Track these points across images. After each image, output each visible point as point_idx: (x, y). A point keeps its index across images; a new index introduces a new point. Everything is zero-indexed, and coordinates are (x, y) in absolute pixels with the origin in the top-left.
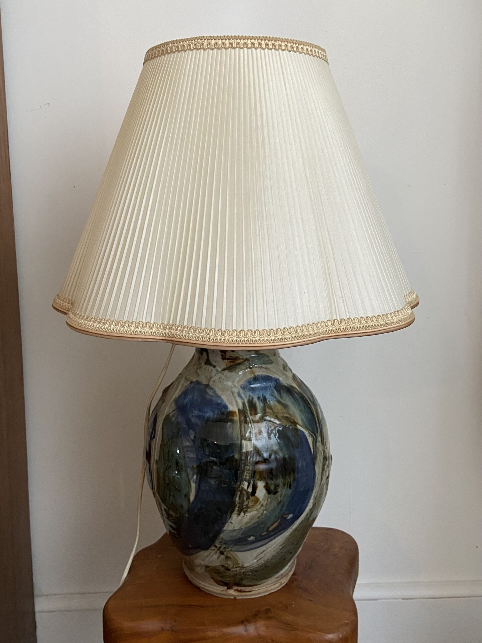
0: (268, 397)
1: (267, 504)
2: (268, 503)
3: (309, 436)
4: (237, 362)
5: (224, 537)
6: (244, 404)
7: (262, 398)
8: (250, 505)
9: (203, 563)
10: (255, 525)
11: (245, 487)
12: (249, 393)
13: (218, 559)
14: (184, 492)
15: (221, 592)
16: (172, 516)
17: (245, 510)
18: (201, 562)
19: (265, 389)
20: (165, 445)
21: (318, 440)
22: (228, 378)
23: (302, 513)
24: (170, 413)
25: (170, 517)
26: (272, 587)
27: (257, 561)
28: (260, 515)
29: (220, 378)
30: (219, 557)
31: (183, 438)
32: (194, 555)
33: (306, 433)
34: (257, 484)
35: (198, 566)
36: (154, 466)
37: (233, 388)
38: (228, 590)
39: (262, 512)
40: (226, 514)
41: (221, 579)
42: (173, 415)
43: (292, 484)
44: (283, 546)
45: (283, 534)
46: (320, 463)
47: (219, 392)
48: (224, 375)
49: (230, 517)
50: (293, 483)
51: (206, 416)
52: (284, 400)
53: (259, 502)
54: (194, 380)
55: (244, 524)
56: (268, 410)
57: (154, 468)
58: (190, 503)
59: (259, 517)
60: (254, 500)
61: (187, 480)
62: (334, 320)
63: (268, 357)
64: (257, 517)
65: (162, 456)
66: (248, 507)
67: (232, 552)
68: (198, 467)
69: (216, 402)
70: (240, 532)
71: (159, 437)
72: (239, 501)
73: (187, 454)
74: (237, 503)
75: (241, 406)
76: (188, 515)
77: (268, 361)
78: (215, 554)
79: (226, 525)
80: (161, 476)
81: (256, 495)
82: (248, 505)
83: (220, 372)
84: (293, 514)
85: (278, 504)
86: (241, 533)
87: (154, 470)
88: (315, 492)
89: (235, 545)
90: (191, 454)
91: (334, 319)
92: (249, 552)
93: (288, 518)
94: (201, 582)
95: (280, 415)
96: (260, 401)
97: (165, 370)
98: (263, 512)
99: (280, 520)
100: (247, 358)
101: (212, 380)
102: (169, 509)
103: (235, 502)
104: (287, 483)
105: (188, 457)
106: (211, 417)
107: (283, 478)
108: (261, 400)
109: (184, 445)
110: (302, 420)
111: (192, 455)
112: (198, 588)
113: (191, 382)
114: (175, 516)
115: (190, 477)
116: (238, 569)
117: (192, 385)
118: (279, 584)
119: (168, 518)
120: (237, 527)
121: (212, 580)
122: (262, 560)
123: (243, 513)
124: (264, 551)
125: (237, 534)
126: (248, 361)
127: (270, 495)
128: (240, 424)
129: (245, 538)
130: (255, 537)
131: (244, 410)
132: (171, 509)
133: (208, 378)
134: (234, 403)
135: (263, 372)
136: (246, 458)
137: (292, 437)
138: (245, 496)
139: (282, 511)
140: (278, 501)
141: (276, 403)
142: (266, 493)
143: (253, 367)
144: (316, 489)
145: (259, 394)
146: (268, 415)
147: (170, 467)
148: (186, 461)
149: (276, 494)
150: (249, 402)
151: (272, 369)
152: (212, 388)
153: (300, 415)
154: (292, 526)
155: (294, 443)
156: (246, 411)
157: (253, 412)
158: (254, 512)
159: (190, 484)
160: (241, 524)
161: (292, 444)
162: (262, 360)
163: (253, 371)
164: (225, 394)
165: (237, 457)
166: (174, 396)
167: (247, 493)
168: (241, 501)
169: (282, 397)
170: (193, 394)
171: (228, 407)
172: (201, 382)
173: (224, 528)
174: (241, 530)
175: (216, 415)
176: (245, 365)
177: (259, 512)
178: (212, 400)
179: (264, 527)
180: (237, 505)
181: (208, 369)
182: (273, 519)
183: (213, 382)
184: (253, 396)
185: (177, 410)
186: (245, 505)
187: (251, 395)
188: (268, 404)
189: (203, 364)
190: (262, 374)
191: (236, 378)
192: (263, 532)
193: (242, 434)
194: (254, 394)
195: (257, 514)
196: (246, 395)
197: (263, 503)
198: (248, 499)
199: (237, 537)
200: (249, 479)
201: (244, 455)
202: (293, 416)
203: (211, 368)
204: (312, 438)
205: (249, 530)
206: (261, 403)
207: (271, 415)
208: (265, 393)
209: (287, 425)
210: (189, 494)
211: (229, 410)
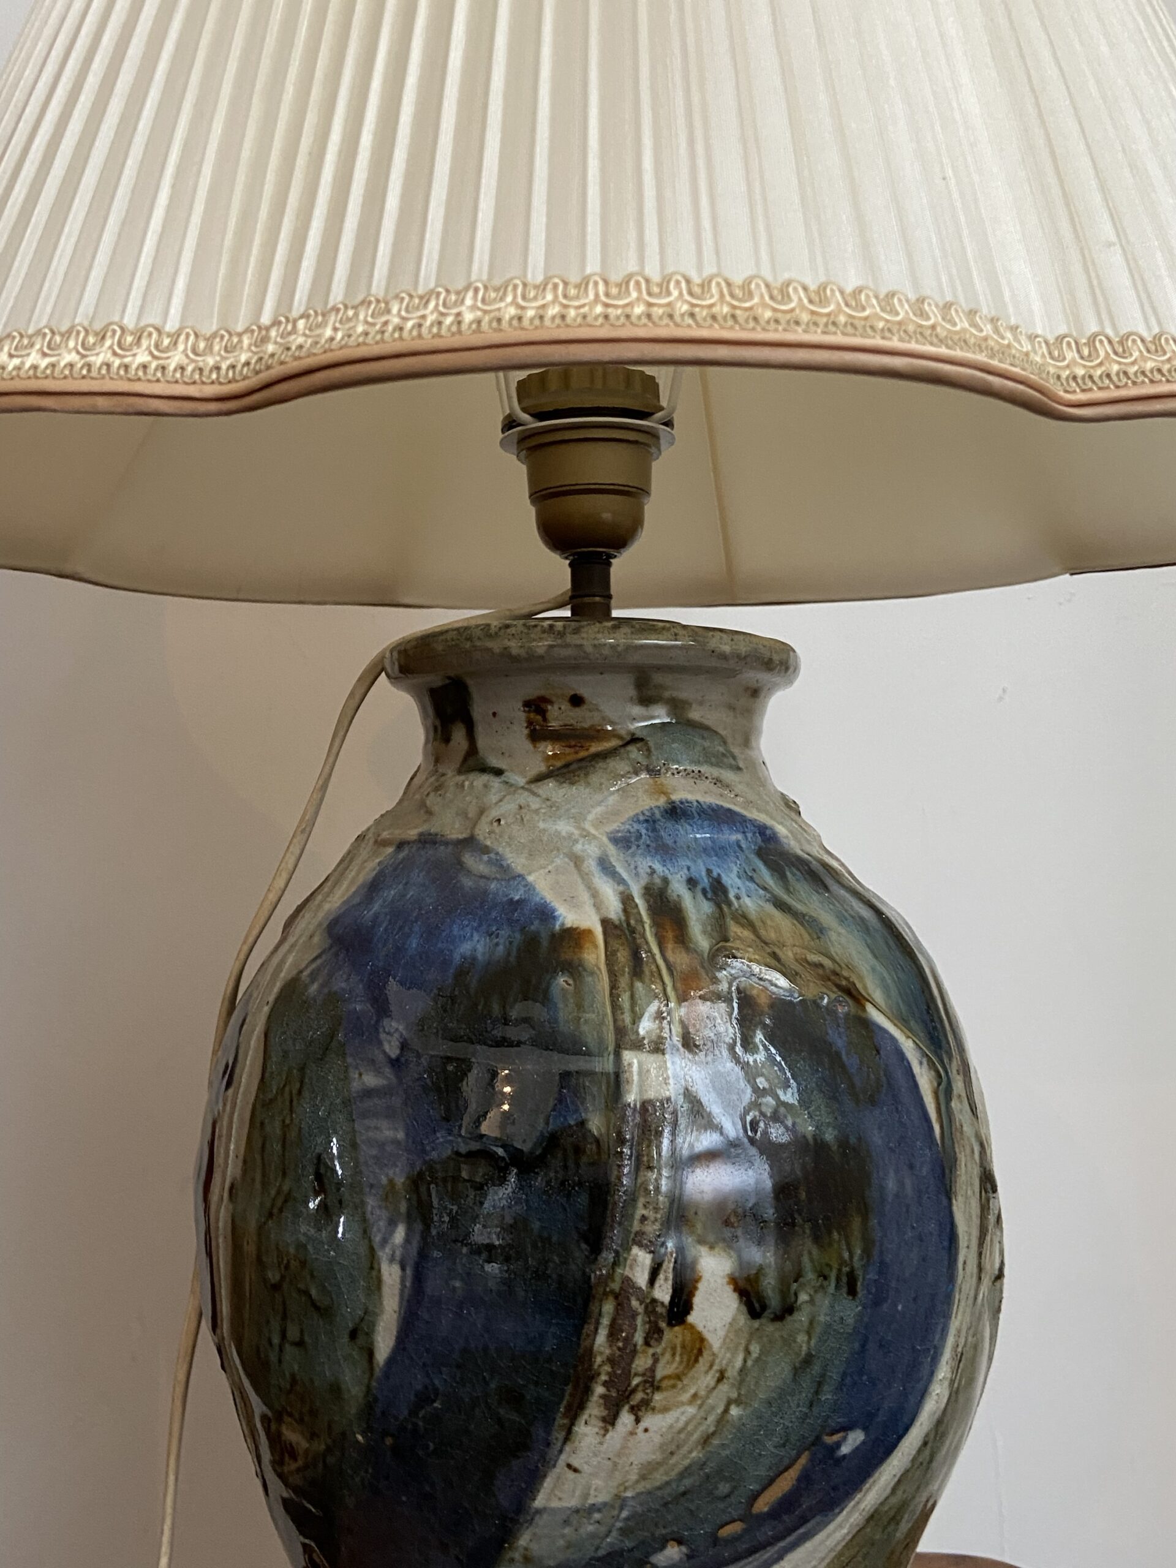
0: (732, 880)
1: (743, 1370)
2: (750, 1363)
3: (921, 1063)
4: (595, 748)
5: (536, 1549)
6: (627, 900)
7: (705, 882)
8: (660, 1373)
10: (687, 1482)
11: (641, 1279)
12: (645, 863)
14: (348, 1314)
16: (294, 1456)
17: (639, 1396)
19: (719, 851)
20: (271, 1101)
21: (955, 1092)
22: (558, 808)
23: (907, 1429)
24: (301, 972)
25: (287, 1458)
28: (712, 1429)
29: (521, 807)
31: (349, 1060)
33: (907, 1045)
34: (695, 1262)
37: (576, 841)
39: (720, 1410)
40: (549, 1424)
42: (313, 977)
43: (859, 1273)
46: (970, 1191)
47: (517, 862)
48: (539, 796)
49: (568, 1435)
50: (865, 1272)
51: (457, 958)
52: (800, 901)
53: (706, 1355)
54: (413, 834)
55: (634, 1477)
56: (734, 929)
57: (221, 1224)
58: (378, 1372)
59: (706, 1440)
60: (683, 1347)
61: (363, 1250)
62: (1092, 340)
63: (725, 743)
64: (696, 1436)
65: (258, 1157)
66: (652, 1384)
68: (416, 1182)
69: (505, 899)
70: (615, 1519)
71: (250, 1075)
72: (608, 1352)
73: (368, 1128)
74: (599, 1360)
75: (614, 908)
76: (363, 1433)
77: (724, 755)
79: (548, 1483)
80: (250, 1248)
81: (691, 1318)
82: (652, 1370)
83: (523, 788)
84: (865, 1429)
85: (796, 1372)
86: (619, 1524)
87: (221, 1231)
88: (959, 1331)
90: (384, 1124)
91: (1089, 334)
93: (845, 1449)
95: (788, 955)
96: (700, 896)
97: (300, 838)
98: (726, 1410)
99: (803, 1460)
100: (639, 734)
101: (485, 820)
102: (279, 1416)
103: (590, 1353)
104: (835, 1265)
105: (370, 1143)
106: (480, 957)
107: (817, 1239)
108: (704, 892)
109: (356, 1086)
110: (886, 989)
111: (390, 1132)
113: (401, 845)
114: (307, 1451)
115: (377, 1239)
117: (404, 854)
119: (277, 1464)
120: (601, 1491)
123: (632, 1418)
125: (603, 1530)
126: (639, 745)
127: (761, 1325)
128: (611, 981)
129: (637, 1554)
130: (684, 1549)
131: (628, 924)
132: (290, 1415)
133: (470, 815)
134: (585, 896)
135: (705, 793)
136: (643, 1132)
137: (848, 1054)
138: (639, 1320)
139: (815, 1410)
140: (798, 1354)
141: (770, 908)
142: (738, 1309)
143: (663, 770)
144: (959, 1317)
145: (693, 868)
146: (738, 949)
147: (286, 1201)
148: (362, 1160)
149: (789, 1318)
150: (650, 895)
151: (740, 788)
152: (487, 847)
153: (874, 969)
154: (859, 1496)
155: (857, 1081)
156: (639, 928)
157: (670, 935)
158: (682, 1409)
159: (374, 1273)
160: (618, 1476)
161: (852, 1086)
162: (698, 748)
163: (662, 784)
164: (545, 868)
165: (599, 1129)
166: (327, 906)
167: (646, 1307)
168: (619, 1349)
169: (792, 890)
170: (404, 882)
171: (556, 914)
172: (442, 836)
173: (534, 1499)
174: (621, 1509)
175: (501, 948)
176: (629, 759)
177: (708, 1413)
178: (485, 892)
179: (728, 1496)
180: (599, 1374)
181: (471, 785)
182: (773, 1450)
183: (491, 823)
184: (667, 872)
185: (333, 950)
186: (640, 1370)
187: (658, 867)
188: (733, 908)
189: (450, 773)
190: (701, 800)
191: (592, 807)
192: (727, 1524)
193: (620, 1023)
194: (669, 866)
195: (699, 1424)
196: (636, 867)
197: (727, 1365)
198: (652, 1342)
199: (597, 1548)
200: (659, 1236)
201: (633, 1121)
202: (843, 966)
203: (485, 778)
204: (933, 1073)
205: (657, 1511)
206: (705, 900)
207: (750, 950)
208: (719, 867)
209: (826, 1001)
210: (372, 1325)
211: (563, 924)
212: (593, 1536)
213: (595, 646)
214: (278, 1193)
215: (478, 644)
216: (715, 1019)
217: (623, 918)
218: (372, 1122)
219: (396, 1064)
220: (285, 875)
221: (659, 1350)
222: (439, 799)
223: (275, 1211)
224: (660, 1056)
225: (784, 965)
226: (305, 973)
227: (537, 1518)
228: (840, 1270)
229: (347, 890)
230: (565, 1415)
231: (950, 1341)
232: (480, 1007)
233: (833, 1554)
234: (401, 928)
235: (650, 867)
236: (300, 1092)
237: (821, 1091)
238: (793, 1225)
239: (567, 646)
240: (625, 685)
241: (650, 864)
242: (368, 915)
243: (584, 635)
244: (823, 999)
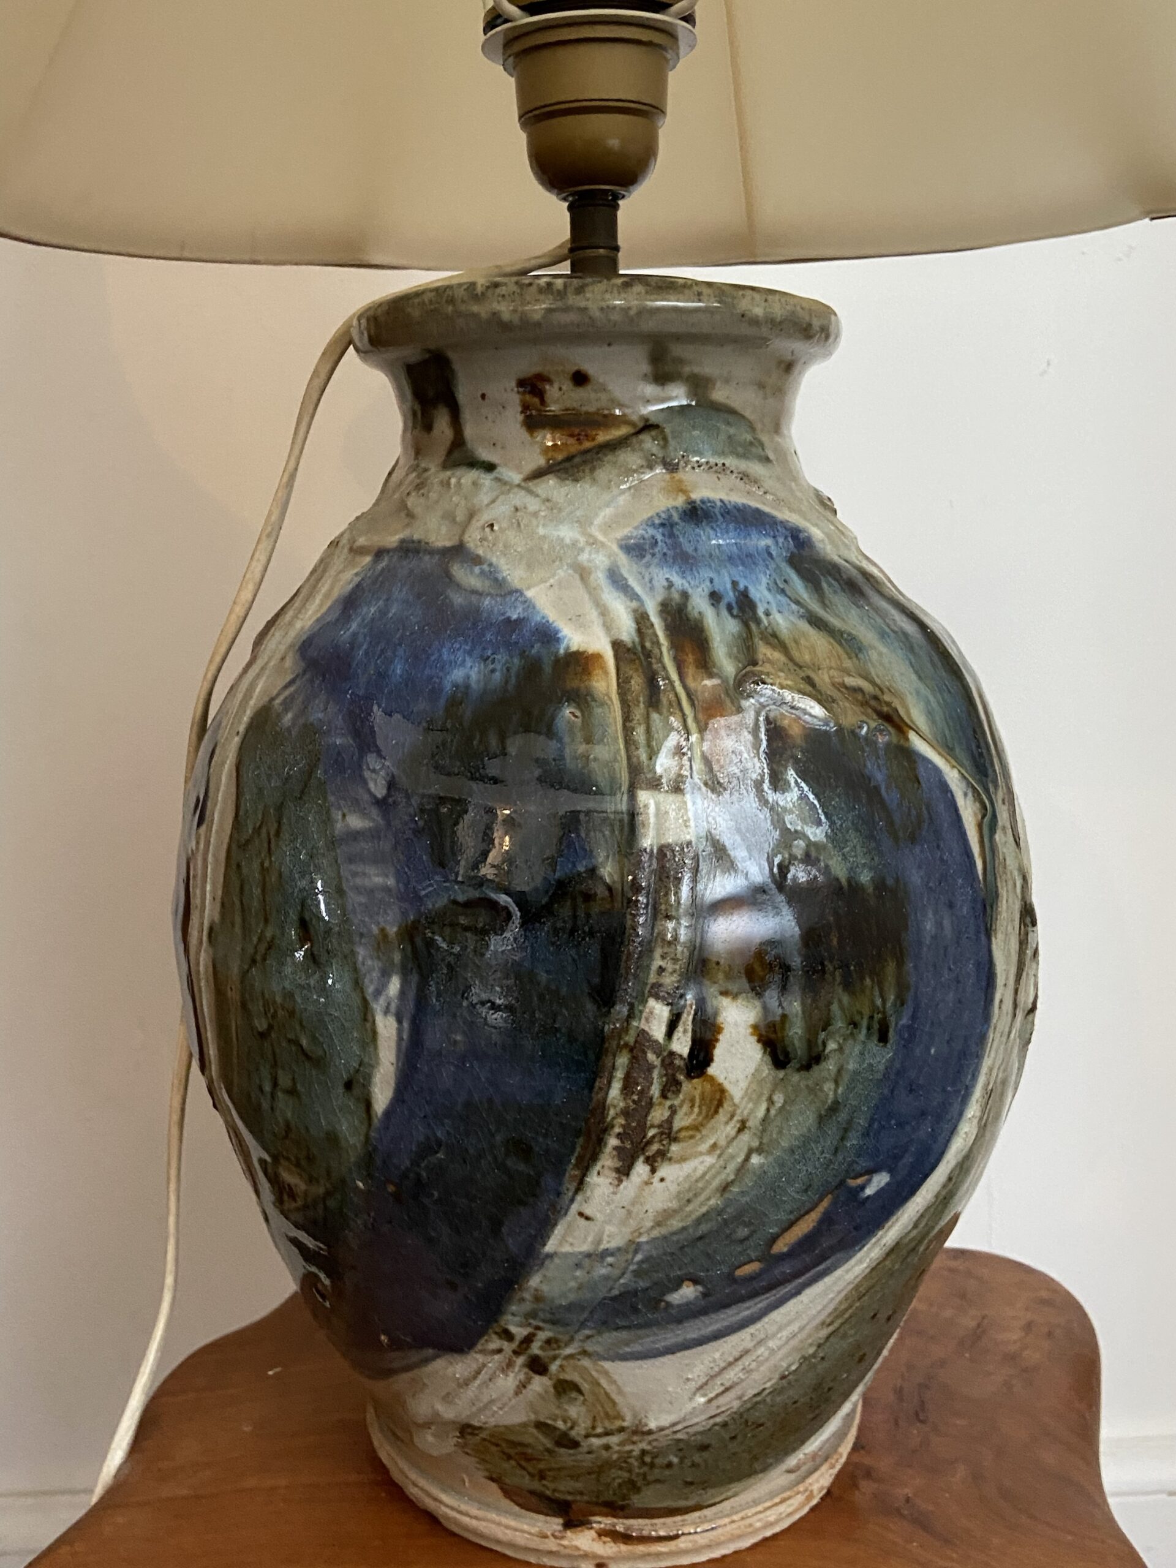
0: (761, 593)
1: (765, 1120)
2: (773, 1112)
3: (966, 795)
4: (602, 437)
5: (548, 1291)
6: (641, 619)
7: (730, 596)
8: (677, 1124)
9: (448, 1413)
10: (704, 1228)
11: (658, 1032)
12: (662, 575)
13: (517, 1393)
14: (342, 1065)
15: (536, 1543)
16: (293, 1196)
17: (655, 1147)
18: (440, 1407)
19: (746, 559)
20: (248, 842)
21: (1000, 823)
22: (560, 510)
23: (933, 1168)
24: (272, 699)
25: (286, 1197)
26: (771, 1515)
27: (710, 1401)
28: (732, 1177)
29: (517, 510)
30: (523, 1385)
31: (331, 799)
32: (406, 1376)
33: (952, 776)
34: (716, 1014)
35: (427, 1425)
36: (203, 954)
37: (582, 550)
38: (569, 1533)
39: (740, 1160)
40: (559, 1175)
41: (536, 1485)
42: (287, 705)
43: (892, 1020)
44: (831, 1328)
45: (839, 1272)
46: (1010, 928)
47: (514, 574)
48: (537, 496)
49: (580, 1185)
50: (898, 1018)
51: (448, 687)
52: (838, 616)
53: (727, 1107)
54: (392, 540)
55: (649, 1224)
56: (764, 651)
57: (202, 969)
58: (375, 1121)
59: (725, 1188)
60: (703, 1098)
61: (356, 1001)
63: (752, 429)
64: (716, 1183)
65: (236, 899)
66: (668, 1134)
67: (586, 1362)
68: (410, 933)
69: (501, 618)
70: (629, 1262)
71: (222, 813)
72: (622, 1104)
73: (355, 874)
74: (612, 1112)
75: (626, 630)
76: (363, 1180)
77: (751, 444)
78: (503, 1371)
79: (559, 1230)
80: (234, 995)
81: (711, 1070)
82: (670, 1121)
83: (519, 486)
84: (891, 1171)
85: (821, 1120)
86: (632, 1267)
87: (202, 976)
88: (991, 1069)
89: (605, 1325)
90: (371, 870)
92: (667, 1359)
93: (869, 1191)
94: (444, 1497)
95: (823, 679)
96: (725, 613)
98: (747, 1158)
99: (825, 1204)
100: (653, 420)
101: (476, 524)
102: (275, 1158)
103: (603, 1107)
104: (867, 1012)
105: (358, 890)
106: (474, 685)
107: (848, 986)
108: (729, 608)
109: (339, 828)
110: (930, 714)
111: (379, 878)
112: (432, 1520)
113: (380, 553)
114: (306, 1193)
115: (370, 989)
116: (614, 1440)
117: (383, 564)
118: (800, 1498)
119: (279, 1202)
120: (614, 1237)
121: (494, 1486)
122: (731, 1395)
123: (648, 1168)
124: (747, 1352)
125: (617, 1272)
126: (653, 433)
127: (786, 1074)
128: (623, 713)
129: (652, 1293)
130: (700, 1288)
131: (643, 647)
132: (288, 1159)
133: (458, 519)
134: (593, 615)
135: (731, 490)
136: (660, 879)
137: (887, 788)
138: (655, 1074)
139: (840, 1158)
140: (824, 1102)
141: (804, 626)
142: (762, 1060)
143: (682, 464)
144: (993, 1055)
145: (716, 580)
146: (768, 674)
147: (269, 948)
148: (349, 907)
149: (815, 1068)
150: (668, 613)
151: (769, 484)
152: (478, 556)
153: (918, 693)
154: (880, 1233)
155: (897, 818)
156: (656, 651)
157: (690, 658)
158: (701, 1159)
159: (368, 1025)
160: (633, 1223)
161: (891, 823)
162: (723, 437)
163: (680, 481)
164: (546, 582)
165: (610, 874)
166: (298, 625)
167: (663, 1061)
168: (634, 1101)
169: (827, 602)
170: (384, 597)
171: (560, 635)
172: (427, 543)
173: (545, 1245)
174: (636, 1252)
175: (498, 674)
176: (642, 450)
177: (726, 1162)
178: (478, 610)
179: (746, 1239)
180: (613, 1127)
181: (459, 483)
182: (797, 1196)
183: (484, 529)
184: (686, 585)
185: (308, 676)
186: (657, 1122)
187: (678, 581)
188: (762, 626)
189: (433, 470)
190: (725, 497)
191: (600, 508)
192: (745, 1264)
193: (635, 760)
194: (689, 578)
195: (718, 1173)
196: (651, 581)
197: (749, 1114)
198: (669, 1095)
199: (611, 1289)
200: (677, 988)
201: (649, 865)
202: (885, 690)
203: (473, 475)
204: (978, 804)
205: (673, 1254)
206: (729, 618)
207: (782, 674)
208: (745, 577)
209: (865, 729)
210: (368, 1078)
211: (568, 648)
212: (606, 1278)
213: (602, 309)
214: (260, 940)
215: (463, 308)
216: (741, 754)
217: (637, 640)
218: (359, 868)
219: (382, 804)
220: (251, 587)
221: (676, 1102)
222: (422, 500)
223: (258, 958)
224: (679, 797)
225: (820, 692)
226: (278, 701)
227: (547, 1262)
228: (871, 1017)
229: (321, 606)
230: (576, 1166)
231: (982, 1080)
232: (475, 743)
233: (852, 1286)
234: (382, 651)
235: (667, 579)
236: (278, 833)
237: (857, 830)
238: (823, 971)
239: (567, 309)
240: (637, 360)
241: (667, 576)
242: (345, 635)
243: (588, 295)
244: (861, 727)
